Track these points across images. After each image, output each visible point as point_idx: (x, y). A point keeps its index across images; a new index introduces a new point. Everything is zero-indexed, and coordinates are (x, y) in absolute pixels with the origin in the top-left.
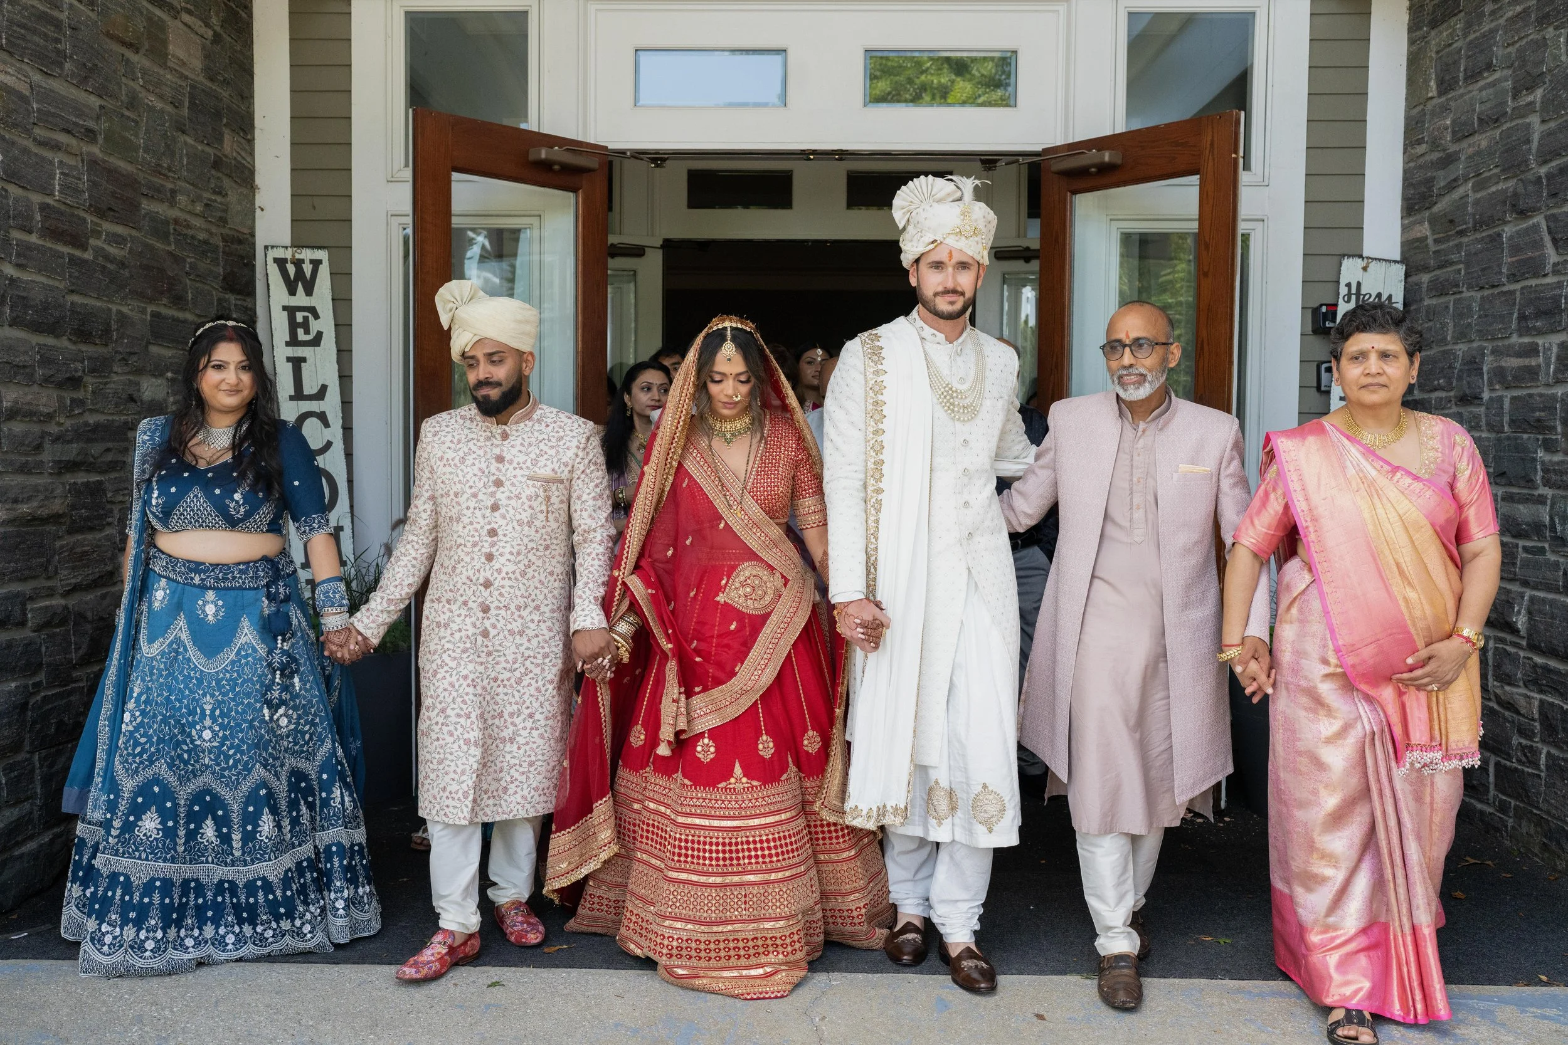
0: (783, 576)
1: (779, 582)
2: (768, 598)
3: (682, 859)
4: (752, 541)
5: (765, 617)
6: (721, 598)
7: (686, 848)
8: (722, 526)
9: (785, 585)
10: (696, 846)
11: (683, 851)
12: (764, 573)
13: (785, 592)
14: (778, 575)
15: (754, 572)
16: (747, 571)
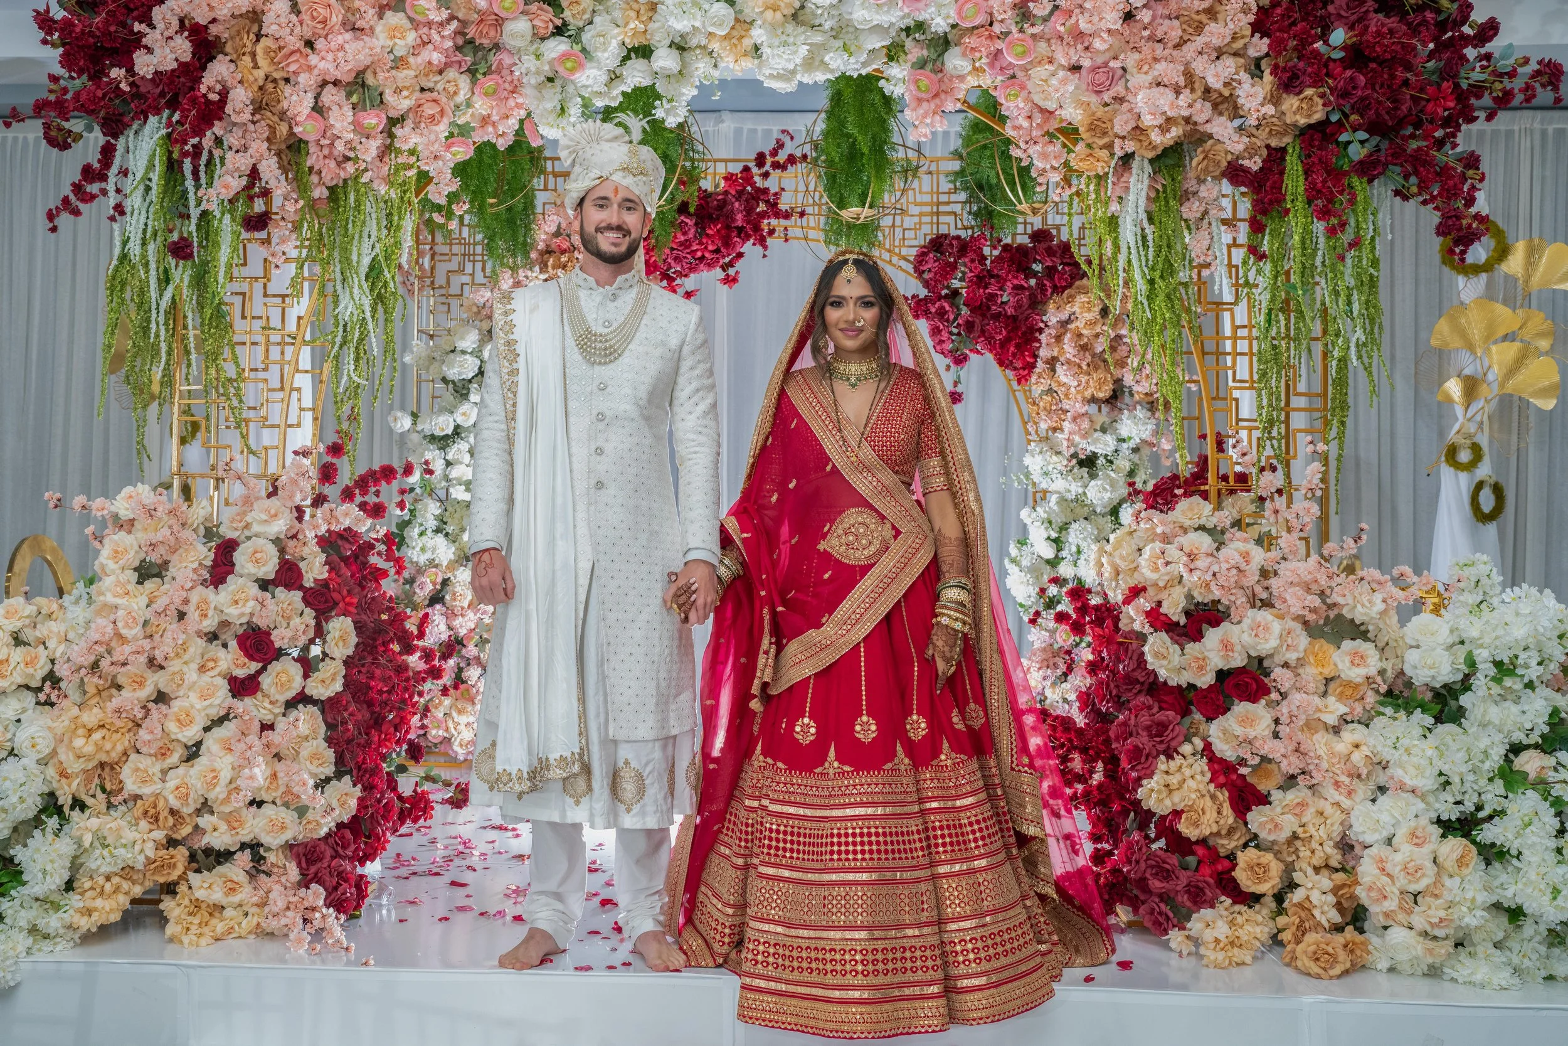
0: (894, 527)
1: (889, 533)
2: (873, 549)
3: (772, 852)
4: (862, 484)
5: (865, 569)
6: (822, 546)
7: (778, 840)
8: (828, 468)
9: (896, 537)
10: (789, 838)
11: (774, 843)
12: (871, 520)
13: (893, 545)
14: (888, 525)
15: (860, 519)
16: (853, 517)
